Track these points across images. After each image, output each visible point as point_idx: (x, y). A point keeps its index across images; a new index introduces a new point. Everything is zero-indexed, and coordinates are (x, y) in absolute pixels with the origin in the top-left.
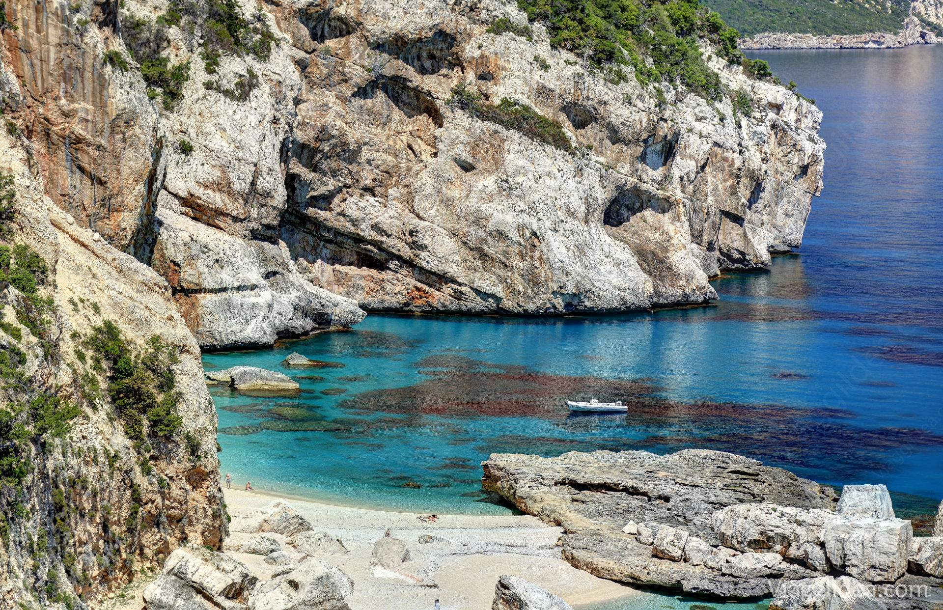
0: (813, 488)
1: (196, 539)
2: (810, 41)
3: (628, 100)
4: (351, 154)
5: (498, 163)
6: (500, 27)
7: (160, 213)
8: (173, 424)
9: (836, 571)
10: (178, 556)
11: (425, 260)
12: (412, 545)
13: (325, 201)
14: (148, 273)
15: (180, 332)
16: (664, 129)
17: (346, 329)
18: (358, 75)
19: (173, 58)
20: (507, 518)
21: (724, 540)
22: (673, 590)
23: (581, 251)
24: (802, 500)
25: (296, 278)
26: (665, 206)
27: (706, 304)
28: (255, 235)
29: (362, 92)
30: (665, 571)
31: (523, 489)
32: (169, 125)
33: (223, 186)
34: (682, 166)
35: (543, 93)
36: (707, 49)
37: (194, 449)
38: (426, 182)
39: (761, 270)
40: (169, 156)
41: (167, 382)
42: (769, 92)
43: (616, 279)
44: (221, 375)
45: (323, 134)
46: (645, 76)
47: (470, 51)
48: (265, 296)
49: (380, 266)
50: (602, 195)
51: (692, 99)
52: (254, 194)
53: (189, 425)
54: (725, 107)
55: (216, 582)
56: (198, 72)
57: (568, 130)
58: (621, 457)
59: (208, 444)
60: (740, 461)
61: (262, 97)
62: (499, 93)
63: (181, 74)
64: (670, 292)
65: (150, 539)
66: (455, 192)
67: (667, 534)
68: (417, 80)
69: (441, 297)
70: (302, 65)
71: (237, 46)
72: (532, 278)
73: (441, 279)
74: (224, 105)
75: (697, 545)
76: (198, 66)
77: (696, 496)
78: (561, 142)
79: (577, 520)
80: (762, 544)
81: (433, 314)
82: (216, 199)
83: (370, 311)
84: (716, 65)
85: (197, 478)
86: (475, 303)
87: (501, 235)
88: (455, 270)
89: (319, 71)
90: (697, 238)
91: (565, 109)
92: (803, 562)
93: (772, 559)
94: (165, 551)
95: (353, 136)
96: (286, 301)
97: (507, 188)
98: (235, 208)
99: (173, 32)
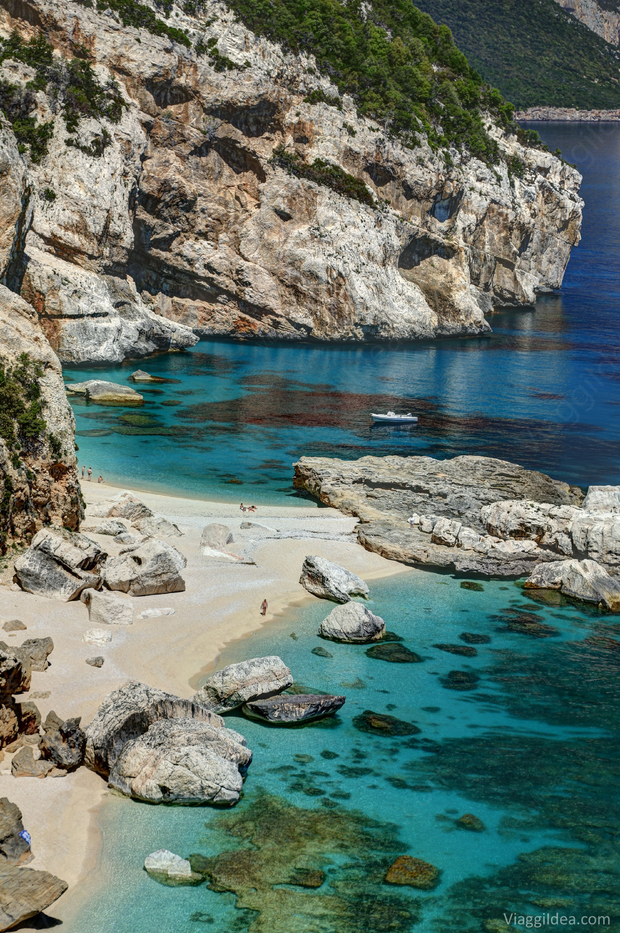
0: (564, 488)
1: (57, 521)
2: (573, 115)
3: (420, 162)
4: (187, 204)
5: (311, 214)
6: (315, 97)
7: (28, 250)
8: (40, 427)
9: (579, 555)
10: (43, 535)
11: (249, 295)
12: (236, 531)
13: (165, 244)
14: (18, 301)
15: (44, 351)
16: (450, 188)
17: (183, 350)
18: (194, 135)
19: (40, 118)
20: (313, 509)
21: (490, 530)
22: (448, 569)
23: (379, 289)
24: (556, 498)
25: (141, 308)
26: (449, 252)
27: (482, 337)
28: (107, 270)
29: (200, 151)
30: (442, 554)
31: (327, 486)
32: (35, 176)
33: (81, 228)
34: (465, 219)
35: (350, 154)
36: (488, 121)
37: (56, 447)
38: (250, 228)
39: (528, 308)
40: (36, 202)
41: (34, 392)
42: (539, 157)
43: (407, 313)
44: (77, 387)
45: (165, 186)
46: (436, 142)
47: (290, 117)
48: (115, 322)
49: (212, 299)
50: (397, 242)
51: (474, 162)
52: (107, 236)
53: (52, 428)
54: (502, 169)
55: (74, 556)
56: (61, 131)
57: (370, 187)
58: (408, 461)
59: (68, 444)
60: (505, 466)
61: (113, 155)
62: (313, 154)
63: (46, 132)
64: (452, 325)
65: (18, 520)
66: (275, 238)
67: (444, 524)
68: (245, 142)
69: (262, 325)
70: (147, 127)
71: (94, 111)
72: (337, 312)
73: (260, 311)
74: (81, 160)
75: (468, 534)
76: (60, 125)
77: (468, 494)
78: (365, 198)
79: (370, 512)
80: (522, 533)
81: (254, 340)
82: (75, 239)
83: (203, 337)
84: (495, 133)
85: (58, 471)
86: (289, 331)
87: (313, 275)
88: (274, 303)
89: (162, 132)
90: (475, 279)
91: (369, 169)
92: (555, 547)
93: (528, 545)
94: (32, 530)
95: (191, 188)
96: (133, 325)
97: (318, 236)
98: (90, 247)
99: (40, 96)
